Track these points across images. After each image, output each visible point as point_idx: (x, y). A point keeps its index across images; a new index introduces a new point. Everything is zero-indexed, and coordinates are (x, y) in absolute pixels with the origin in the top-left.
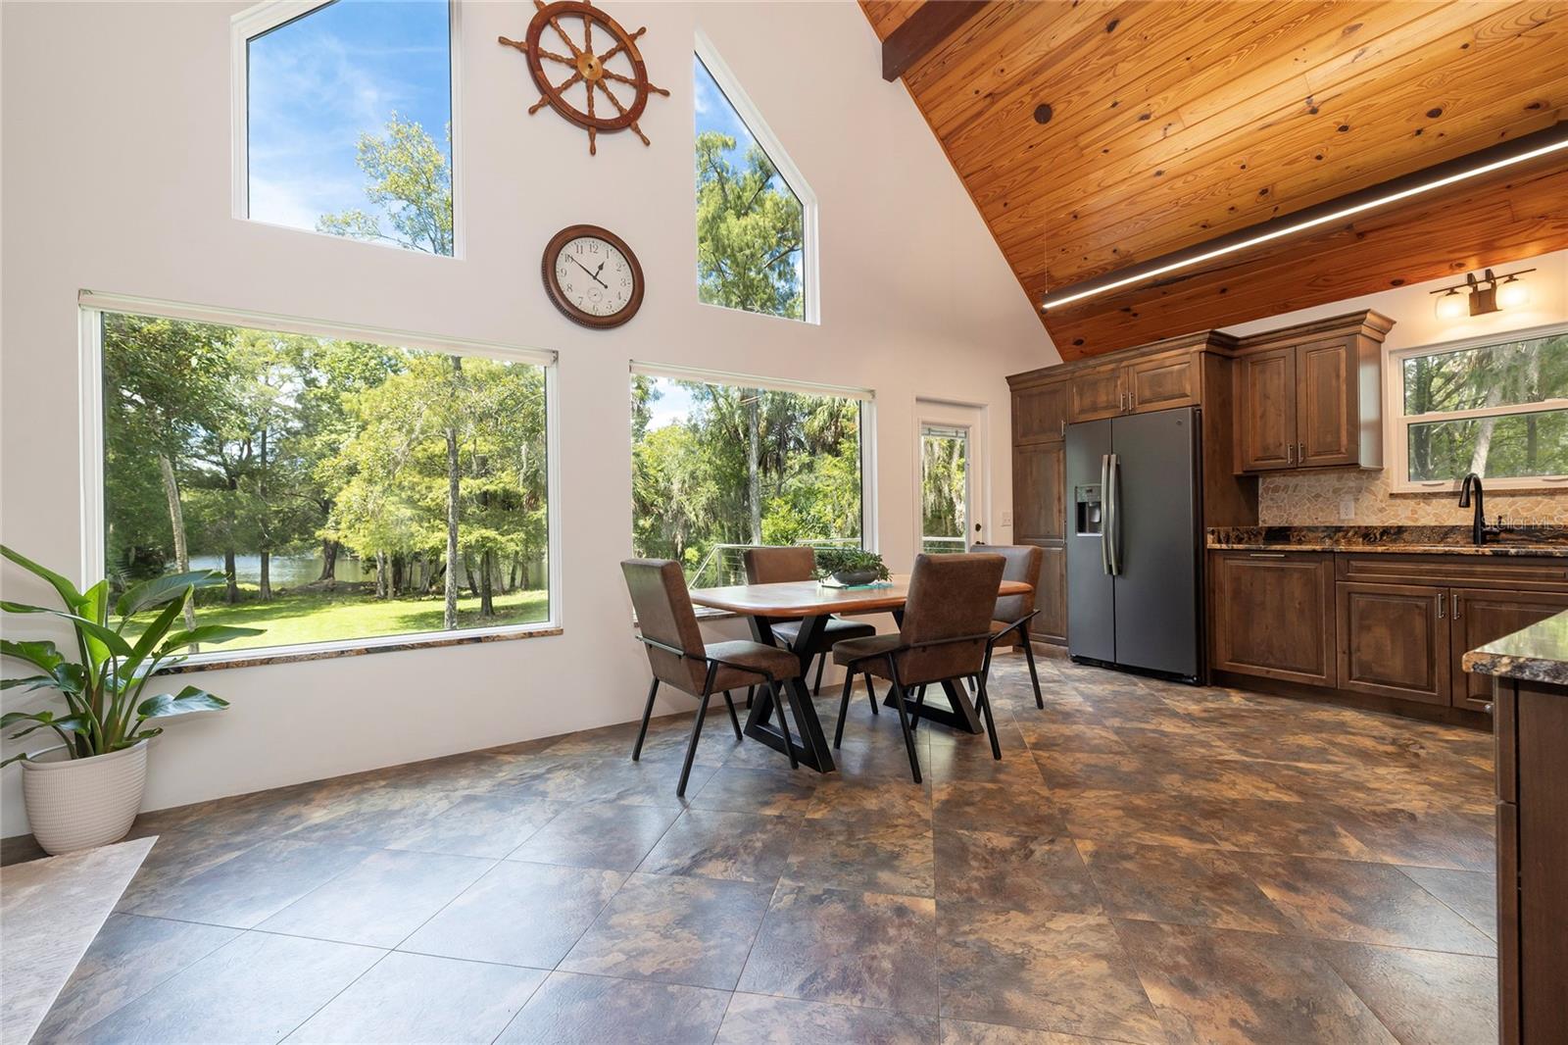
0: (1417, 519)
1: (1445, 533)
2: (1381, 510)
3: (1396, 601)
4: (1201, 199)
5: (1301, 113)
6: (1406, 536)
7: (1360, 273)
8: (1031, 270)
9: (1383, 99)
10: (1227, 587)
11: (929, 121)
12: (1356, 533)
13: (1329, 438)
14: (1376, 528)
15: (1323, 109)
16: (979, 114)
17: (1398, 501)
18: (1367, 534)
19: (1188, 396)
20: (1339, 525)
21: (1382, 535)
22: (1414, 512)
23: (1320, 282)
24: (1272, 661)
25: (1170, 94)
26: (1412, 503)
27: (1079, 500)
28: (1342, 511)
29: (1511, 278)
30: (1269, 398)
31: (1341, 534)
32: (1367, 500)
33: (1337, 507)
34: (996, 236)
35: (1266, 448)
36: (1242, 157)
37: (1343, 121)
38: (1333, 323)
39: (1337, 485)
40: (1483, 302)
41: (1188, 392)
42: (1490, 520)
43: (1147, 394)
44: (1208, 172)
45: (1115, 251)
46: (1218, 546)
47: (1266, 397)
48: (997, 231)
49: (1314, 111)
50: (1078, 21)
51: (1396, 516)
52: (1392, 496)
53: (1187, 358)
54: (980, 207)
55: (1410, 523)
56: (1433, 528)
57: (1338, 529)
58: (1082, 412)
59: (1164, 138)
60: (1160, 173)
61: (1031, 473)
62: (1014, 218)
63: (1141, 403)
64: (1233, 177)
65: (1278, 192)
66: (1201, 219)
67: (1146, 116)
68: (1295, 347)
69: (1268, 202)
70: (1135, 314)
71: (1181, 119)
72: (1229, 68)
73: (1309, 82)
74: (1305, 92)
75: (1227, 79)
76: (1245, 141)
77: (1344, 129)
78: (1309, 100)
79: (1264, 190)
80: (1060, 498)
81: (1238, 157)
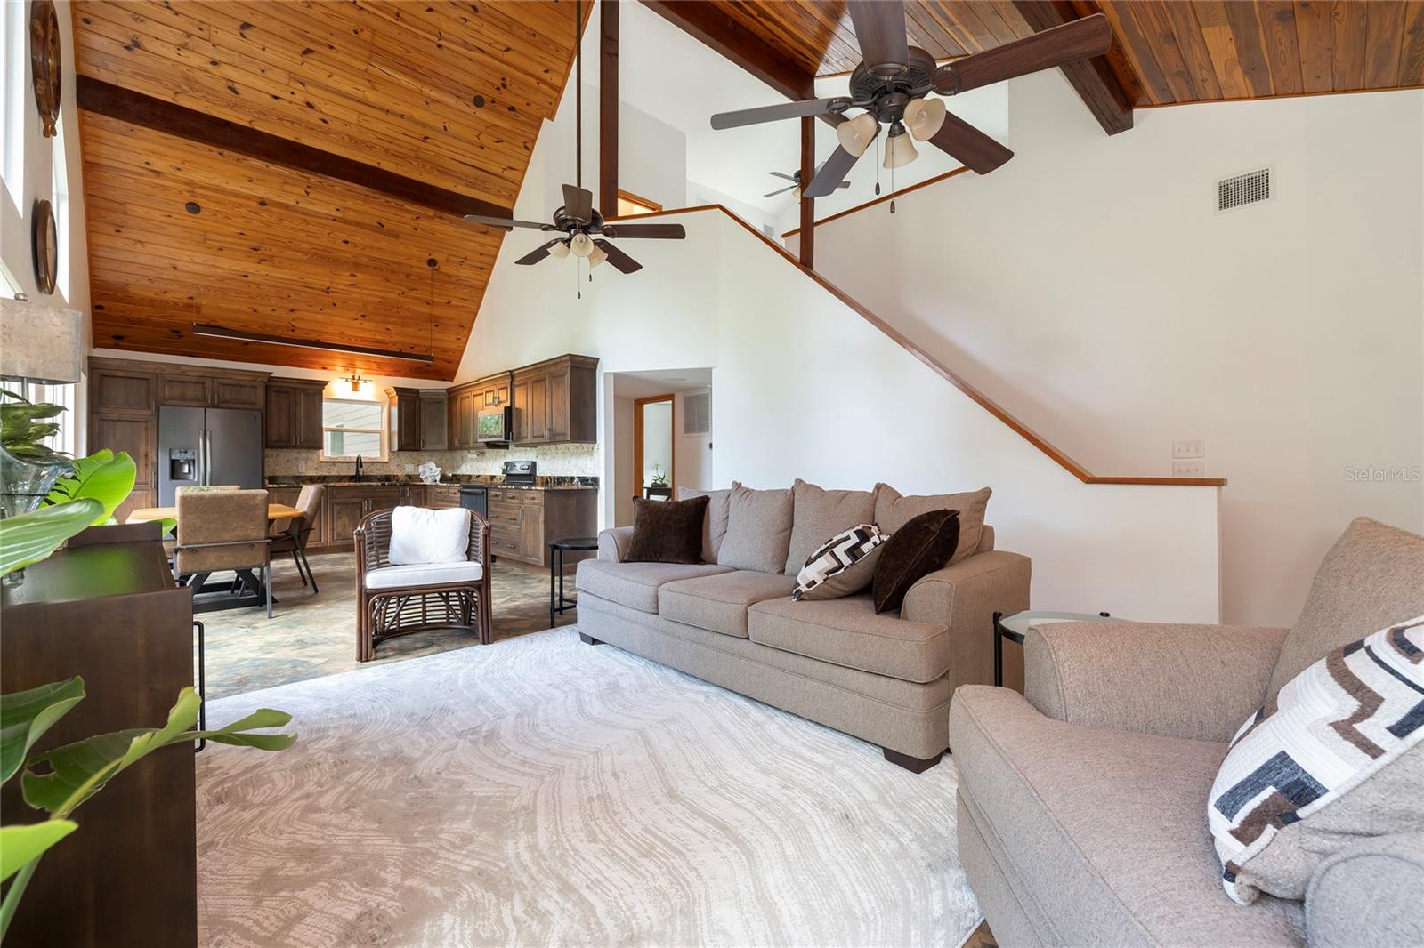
0: (330, 473)
1: (341, 478)
2: (314, 468)
3: (350, 506)
4: (261, 299)
5: (323, 291)
6: (327, 480)
8: (110, 277)
9: (351, 303)
12: (307, 478)
13: (311, 432)
14: (315, 476)
15: (331, 294)
16: (135, 173)
17: (323, 464)
18: (311, 479)
20: (298, 474)
21: (318, 479)
22: (329, 469)
23: (294, 356)
25: (273, 249)
26: (328, 465)
27: (173, 457)
28: (300, 468)
29: (365, 381)
31: (300, 479)
32: (311, 463)
33: (298, 466)
34: (90, 244)
35: (280, 436)
36: (291, 292)
37: (335, 302)
38: (315, 382)
39: (298, 455)
40: (355, 387)
41: (255, 402)
42: (361, 474)
43: (227, 397)
44: (272, 290)
45: (190, 298)
46: (272, 486)
48: (94, 240)
49: (328, 293)
50: (246, 188)
51: (322, 470)
52: (321, 462)
53: (255, 383)
54: (89, 218)
55: (328, 474)
56: (337, 476)
57: (299, 477)
58: (171, 399)
59: (259, 263)
60: (246, 276)
61: (114, 435)
62: (120, 243)
63: (223, 402)
64: (282, 298)
65: (298, 314)
66: (256, 307)
67: (255, 249)
68: (295, 388)
69: (292, 315)
70: (181, 336)
71: (272, 261)
72: (305, 258)
73: (331, 282)
74: (328, 284)
75: (302, 261)
76: (296, 287)
77: (335, 305)
78: (328, 288)
79: (292, 311)
80: (146, 456)
81: (288, 291)
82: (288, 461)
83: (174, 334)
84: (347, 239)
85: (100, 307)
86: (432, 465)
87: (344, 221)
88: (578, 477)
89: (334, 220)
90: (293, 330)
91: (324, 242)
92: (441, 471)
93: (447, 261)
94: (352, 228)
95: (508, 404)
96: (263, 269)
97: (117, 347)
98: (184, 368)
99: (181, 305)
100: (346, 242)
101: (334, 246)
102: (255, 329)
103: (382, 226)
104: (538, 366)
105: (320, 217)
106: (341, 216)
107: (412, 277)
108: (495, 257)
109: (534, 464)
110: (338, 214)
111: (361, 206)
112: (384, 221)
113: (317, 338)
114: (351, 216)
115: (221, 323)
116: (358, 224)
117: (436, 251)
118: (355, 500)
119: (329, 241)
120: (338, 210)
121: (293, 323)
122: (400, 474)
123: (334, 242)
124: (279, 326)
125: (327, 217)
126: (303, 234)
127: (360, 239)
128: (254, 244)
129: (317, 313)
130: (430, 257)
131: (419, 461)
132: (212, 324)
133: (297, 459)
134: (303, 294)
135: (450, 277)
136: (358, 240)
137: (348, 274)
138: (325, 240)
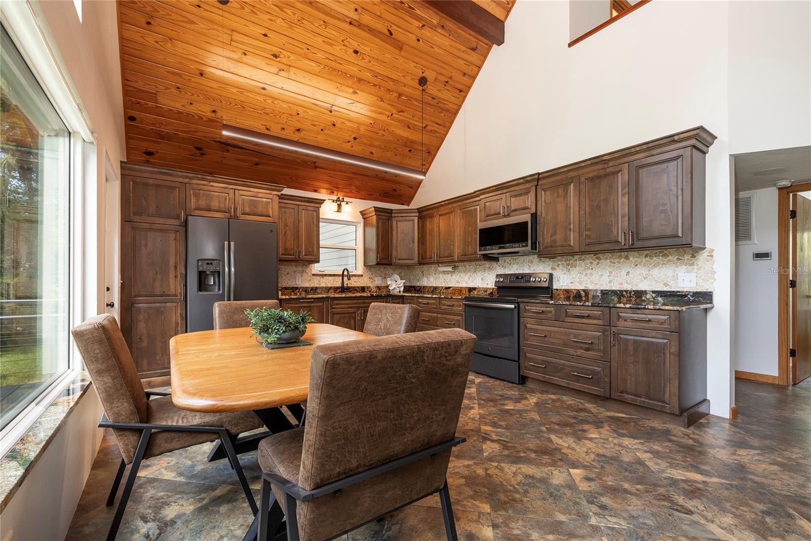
0: (320, 284)
1: (328, 289)
2: (310, 280)
3: (346, 315)
4: (274, 116)
5: (327, 109)
6: (318, 291)
9: (348, 124)
12: (303, 290)
13: (310, 249)
14: (309, 288)
15: (333, 113)
17: (315, 277)
18: (306, 290)
19: (270, 217)
20: (296, 286)
21: (311, 290)
22: (319, 281)
25: (292, 57)
26: (318, 278)
27: (200, 269)
28: (297, 280)
29: (347, 203)
30: (287, 226)
31: (297, 290)
32: (305, 276)
33: (295, 278)
35: (286, 250)
36: (300, 110)
37: (335, 122)
38: (314, 200)
39: (295, 269)
40: (339, 209)
41: (271, 215)
42: (345, 286)
43: (247, 210)
44: (285, 105)
46: (284, 297)
47: (286, 225)
49: (331, 111)
51: (314, 283)
52: (313, 275)
53: (271, 196)
55: (318, 286)
56: (325, 288)
58: (197, 209)
59: (277, 73)
60: (264, 89)
61: (146, 246)
62: (151, 39)
63: (243, 214)
64: (292, 116)
65: (303, 134)
66: (269, 124)
67: (275, 56)
68: (299, 205)
69: (297, 135)
70: (203, 154)
71: (288, 72)
72: (318, 69)
73: (335, 100)
74: (333, 102)
75: (315, 73)
76: (306, 104)
77: (335, 125)
78: (332, 106)
79: (299, 130)
80: (176, 267)
81: (299, 108)
82: (288, 273)
83: (198, 151)
84: (358, 49)
85: (132, 119)
86: (397, 277)
87: (360, 26)
88: (653, 292)
89: (351, 23)
91: (337, 51)
92: (404, 283)
93: (436, 79)
94: (365, 35)
95: (533, 211)
96: (280, 80)
99: (205, 119)
100: (356, 52)
101: (345, 57)
103: (391, 34)
104: (605, 158)
105: (339, 19)
106: (357, 18)
107: (403, 97)
108: (474, 78)
109: (551, 275)
110: (354, 16)
111: (377, 6)
112: (394, 28)
114: (365, 19)
116: (370, 31)
117: (428, 68)
118: (350, 310)
119: (341, 50)
120: (355, 11)
122: (371, 286)
123: (347, 53)
125: (344, 19)
126: (320, 41)
127: (368, 49)
128: (276, 50)
129: (319, 133)
130: (423, 75)
131: (385, 274)
133: (295, 272)
134: (310, 113)
135: (433, 98)
137: (351, 91)
138: (338, 48)
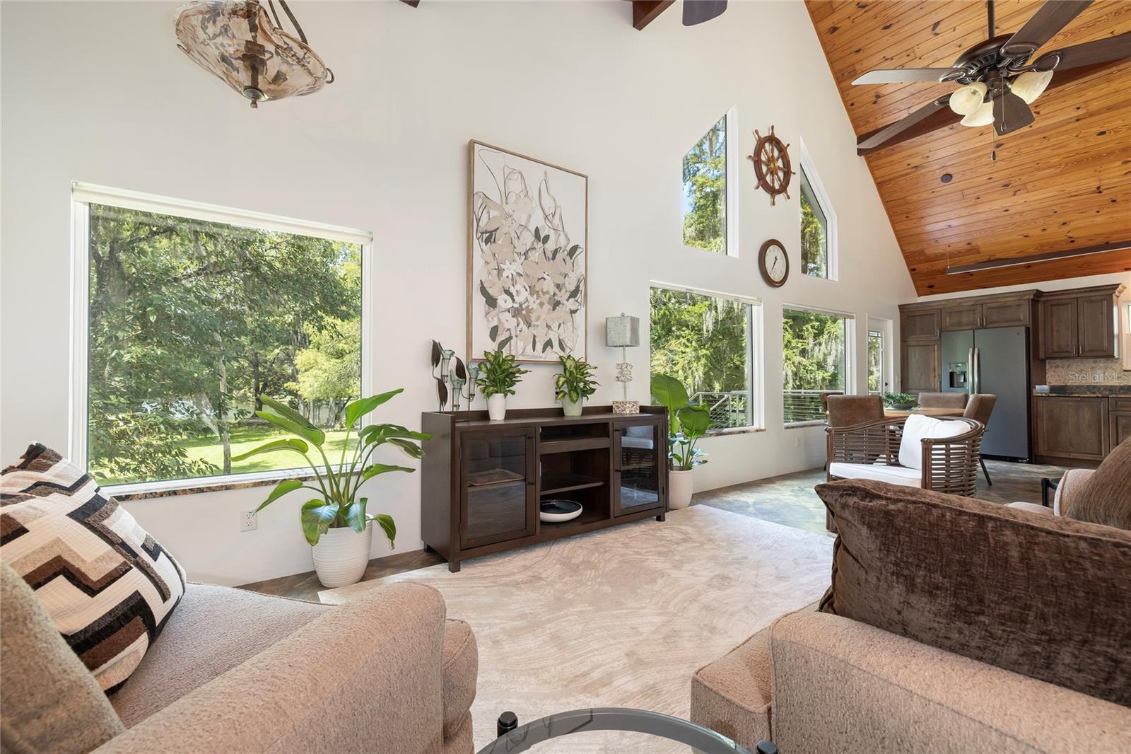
2: (1119, 378)
4: (1028, 224)
5: (1094, 192)
7: (1109, 263)
8: (912, 248)
10: (1045, 416)
11: (873, 174)
12: (1105, 388)
13: (1097, 343)
14: (1116, 386)
15: (1104, 192)
16: (907, 174)
17: (1128, 373)
18: (1111, 389)
19: (1021, 321)
20: (1095, 384)
21: (1120, 389)
23: (1085, 266)
24: (1072, 449)
25: (1023, 178)
27: (952, 370)
31: (1096, 389)
32: (1111, 372)
34: (895, 231)
35: (1060, 347)
36: (1056, 208)
37: (1114, 198)
39: (1094, 365)
41: (1022, 319)
43: (996, 318)
45: (969, 244)
47: (1060, 321)
48: (897, 229)
49: (1100, 192)
51: (1127, 380)
52: (1125, 371)
53: (1021, 302)
54: (890, 216)
57: (1095, 387)
58: (950, 326)
59: (1015, 195)
60: (1007, 210)
61: (915, 356)
63: (991, 323)
64: (1048, 216)
65: (1073, 225)
66: (1025, 233)
67: (1007, 185)
68: (1077, 298)
69: (1066, 228)
71: (1026, 188)
72: (1058, 171)
73: (1100, 180)
74: (1097, 184)
75: (1057, 175)
76: (1060, 201)
77: (1114, 201)
78: (1099, 188)
79: (1064, 224)
81: (1053, 208)
82: (1082, 370)
84: (1102, 130)
87: (1091, 115)
89: (1078, 120)
90: (1072, 242)
91: (1075, 146)
94: (1105, 115)
96: (1020, 198)
97: (932, 293)
98: (958, 301)
99: (963, 251)
100: (1103, 133)
101: (1089, 144)
102: (1031, 251)
105: (1062, 126)
106: (1084, 111)
110: (1081, 112)
111: (1106, 88)
113: (1107, 240)
114: (1095, 105)
115: (999, 256)
116: (1109, 109)
119: (1080, 143)
120: (1078, 108)
121: (1070, 235)
123: (1088, 141)
124: (1056, 243)
125: (1067, 122)
126: (1048, 151)
127: (1120, 122)
128: (1004, 182)
129: (1094, 216)
132: (992, 258)
134: (1071, 205)
136: (1118, 123)
137: (1119, 163)
138: (1075, 144)
